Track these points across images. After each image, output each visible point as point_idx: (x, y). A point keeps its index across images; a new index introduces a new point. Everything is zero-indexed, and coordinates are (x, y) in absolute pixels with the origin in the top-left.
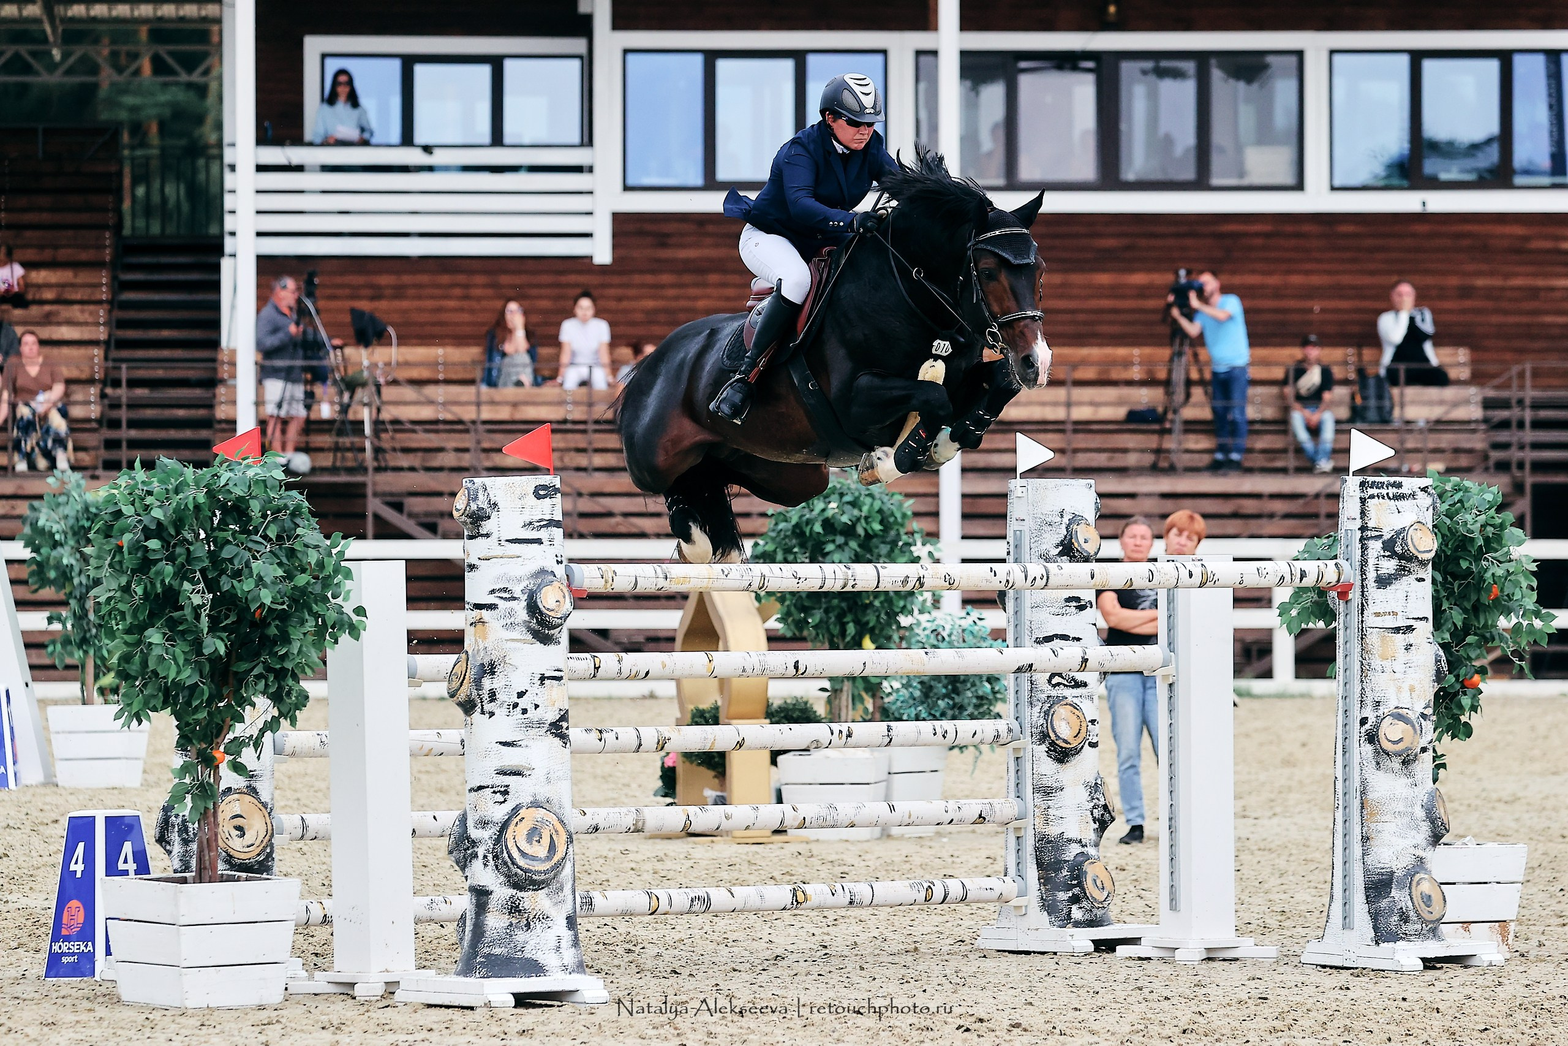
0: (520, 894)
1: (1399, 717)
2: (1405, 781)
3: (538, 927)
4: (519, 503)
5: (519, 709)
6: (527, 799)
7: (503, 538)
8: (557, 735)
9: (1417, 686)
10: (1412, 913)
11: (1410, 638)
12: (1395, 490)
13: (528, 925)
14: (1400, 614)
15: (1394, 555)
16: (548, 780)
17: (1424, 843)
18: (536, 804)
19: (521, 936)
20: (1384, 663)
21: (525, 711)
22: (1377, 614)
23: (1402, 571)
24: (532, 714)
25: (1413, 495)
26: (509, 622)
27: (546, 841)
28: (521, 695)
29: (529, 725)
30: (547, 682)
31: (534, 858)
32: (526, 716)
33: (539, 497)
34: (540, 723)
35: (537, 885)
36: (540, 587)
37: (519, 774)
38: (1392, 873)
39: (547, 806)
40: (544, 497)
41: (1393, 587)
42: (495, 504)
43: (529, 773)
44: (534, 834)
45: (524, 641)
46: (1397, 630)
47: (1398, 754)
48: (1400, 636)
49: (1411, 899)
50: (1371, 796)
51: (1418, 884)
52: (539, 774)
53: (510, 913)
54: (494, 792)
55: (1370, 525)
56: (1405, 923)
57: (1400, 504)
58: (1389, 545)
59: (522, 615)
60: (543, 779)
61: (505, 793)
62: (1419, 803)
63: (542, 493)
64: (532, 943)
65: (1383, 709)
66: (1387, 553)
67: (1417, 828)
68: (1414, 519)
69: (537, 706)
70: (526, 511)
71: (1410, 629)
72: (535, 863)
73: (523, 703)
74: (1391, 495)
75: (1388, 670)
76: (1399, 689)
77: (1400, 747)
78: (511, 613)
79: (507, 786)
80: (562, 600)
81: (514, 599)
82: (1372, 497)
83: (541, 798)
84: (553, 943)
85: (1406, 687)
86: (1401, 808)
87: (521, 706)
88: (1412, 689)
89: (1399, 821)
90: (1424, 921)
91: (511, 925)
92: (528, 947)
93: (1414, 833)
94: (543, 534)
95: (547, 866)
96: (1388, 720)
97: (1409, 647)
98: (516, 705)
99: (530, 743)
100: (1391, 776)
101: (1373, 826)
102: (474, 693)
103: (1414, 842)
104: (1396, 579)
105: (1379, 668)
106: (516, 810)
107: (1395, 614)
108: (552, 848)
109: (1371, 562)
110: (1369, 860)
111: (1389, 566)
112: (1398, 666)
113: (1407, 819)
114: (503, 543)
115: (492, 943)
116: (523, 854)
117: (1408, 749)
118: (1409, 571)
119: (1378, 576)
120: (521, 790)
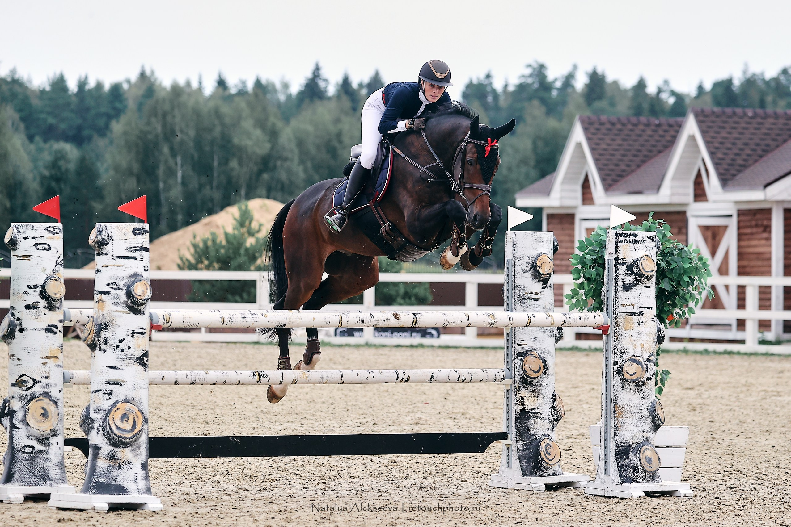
0: (116, 450)
1: (634, 361)
2: (637, 395)
3: (125, 468)
4: (124, 237)
5: (119, 349)
6: (122, 398)
7: (115, 256)
8: (140, 364)
9: (645, 344)
10: (640, 468)
11: (642, 318)
12: (633, 238)
13: (119, 467)
14: (636, 305)
15: (632, 273)
16: (134, 388)
17: (649, 430)
18: (126, 401)
19: (115, 472)
20: (627, 332)
21: (123, 350)
22: (623, 305)
23: (637, 282)
24: (126, 351)
25: (644, 241)
26: (116, 301)
27: (131, 421)
28: (121, 341)
29: (125, 358)
30: (136, 335)
31: (124, 430)
32: (123, 353)
33: (135, 234)
34: (131, 357)
35: (125, 445)
36: (133, 283)
37: (118, 384)
38: (630, 445)
39: (133, 402)
40: (139, 234)
41: (632, 290)
42: (111, 237)
43: (123, 384)
44: (124, 417)
45: (124, 312)
46: (634, 314)
47: (633, 381)
48: (635, 317)
49: (640, 459)
50: (619, 403)
51: (644, 451)
52: (129, 384)
53: (110, 460)
54: (104, 393)
55: (620, 256)
56: (636, 473)
57: (636, 245)
58: (630, 268)
59: (124, 298)
60: (131, 387)
61: (110, 394)
62: (646, 408)
63: (137, 232)
64: (121, 476)
65: (626, 357)
66: (629, 272)
67: (645, 421)
68: (644, 253)
69: (129, 348)
70: (128, 242)
71: (641, 313)
72: (124, 433)
73: (122, 345)
74: (631, 241)
75: (629, 335)
76: (635, 346)
77: (635, 377)
78: (117, 297)
79: (112, 390)
80: (145, 290)
81: (119, 289)
82: (621, 241)
83: (129, 398)
84: (133, 477)
85: (638, 345)
86: (635, 410)
87: (121, 347)
88: (642, 346)
89: (634, 417)
90: (646, 472)
91: (110, 466)
92: (119, 479)
93: (642, 424)
94: (137, 254)
95: (130, 435)
96: (628, 363)
97: (640, 323)
98: (118, 347)
99: (125, 367)
100: (630, 393)
101: (620, 420)
102: (96, 339)
103: (643, 429)
104: (634, 286)
105: (624, 334)
106: (116, 403)
107: (633, 305)
108: (134, 425)
109: (620, 277)
110: (618, 438)
111: (630, 279)
112: (634, 334)
113: (639, 416)
114: (114, 258)
115: (100, 475)
116: (118, 428)
117: (639, 378)
118: (641, 282)
119: (624, 284)
120: (119, 393)
